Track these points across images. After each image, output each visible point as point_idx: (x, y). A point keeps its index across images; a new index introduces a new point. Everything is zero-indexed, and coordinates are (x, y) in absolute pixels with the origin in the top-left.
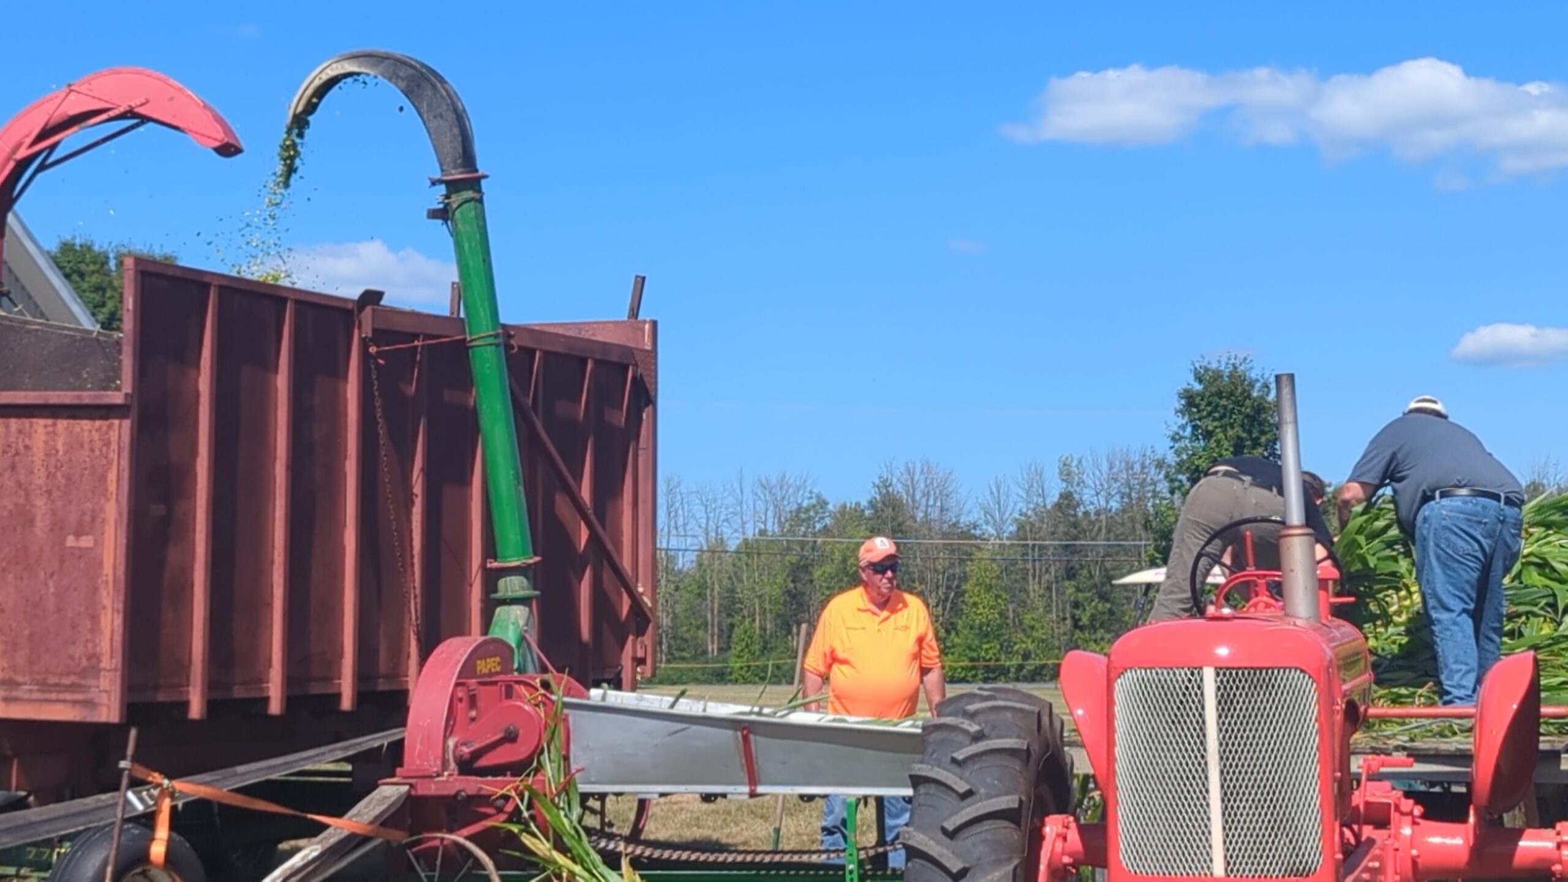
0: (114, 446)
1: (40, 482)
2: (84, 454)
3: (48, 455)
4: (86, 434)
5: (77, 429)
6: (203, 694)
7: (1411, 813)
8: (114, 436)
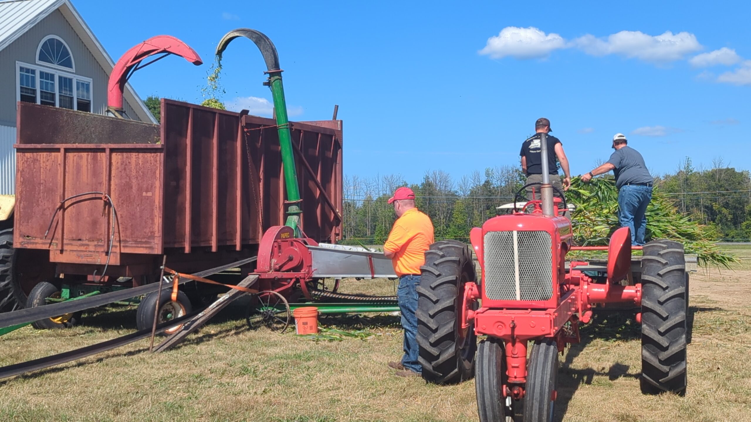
0: (158, 162)
1: (134, 174)
2: (148, 164)
3: (136, 165)
4: (149, 158)
5: (146, 156)
6: (189, 245)
7: (587, 281)
8: (158, 159)
